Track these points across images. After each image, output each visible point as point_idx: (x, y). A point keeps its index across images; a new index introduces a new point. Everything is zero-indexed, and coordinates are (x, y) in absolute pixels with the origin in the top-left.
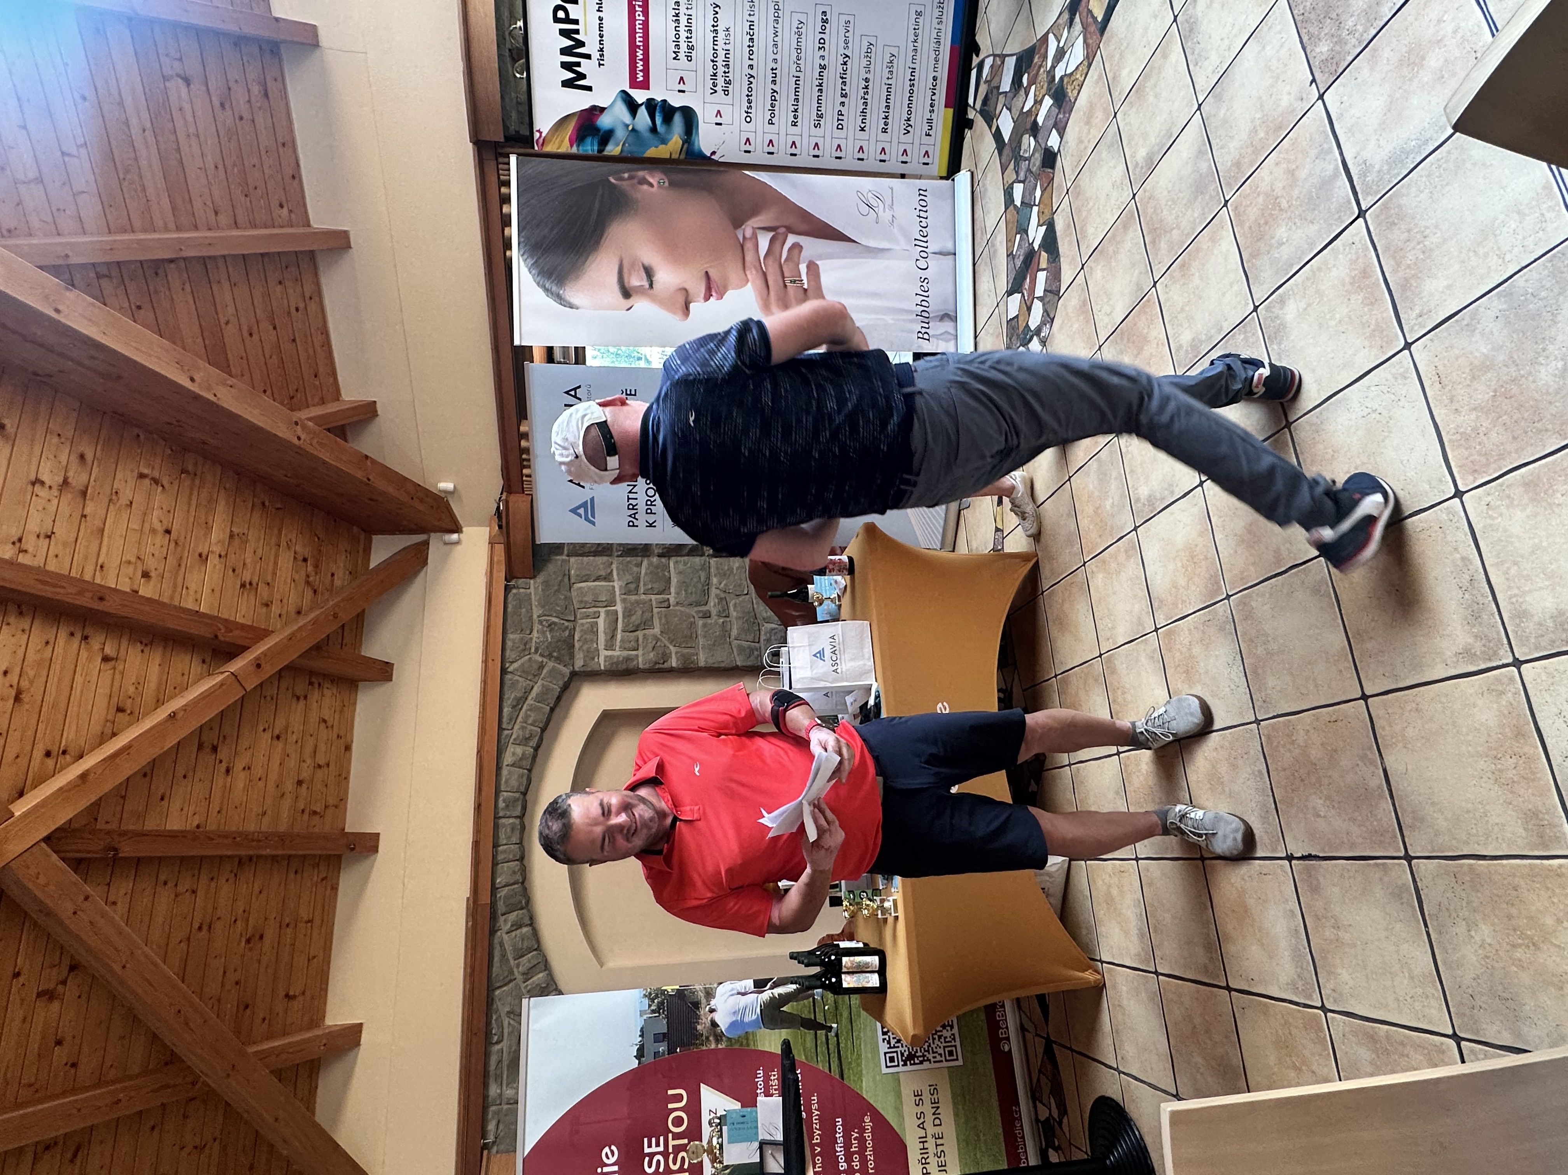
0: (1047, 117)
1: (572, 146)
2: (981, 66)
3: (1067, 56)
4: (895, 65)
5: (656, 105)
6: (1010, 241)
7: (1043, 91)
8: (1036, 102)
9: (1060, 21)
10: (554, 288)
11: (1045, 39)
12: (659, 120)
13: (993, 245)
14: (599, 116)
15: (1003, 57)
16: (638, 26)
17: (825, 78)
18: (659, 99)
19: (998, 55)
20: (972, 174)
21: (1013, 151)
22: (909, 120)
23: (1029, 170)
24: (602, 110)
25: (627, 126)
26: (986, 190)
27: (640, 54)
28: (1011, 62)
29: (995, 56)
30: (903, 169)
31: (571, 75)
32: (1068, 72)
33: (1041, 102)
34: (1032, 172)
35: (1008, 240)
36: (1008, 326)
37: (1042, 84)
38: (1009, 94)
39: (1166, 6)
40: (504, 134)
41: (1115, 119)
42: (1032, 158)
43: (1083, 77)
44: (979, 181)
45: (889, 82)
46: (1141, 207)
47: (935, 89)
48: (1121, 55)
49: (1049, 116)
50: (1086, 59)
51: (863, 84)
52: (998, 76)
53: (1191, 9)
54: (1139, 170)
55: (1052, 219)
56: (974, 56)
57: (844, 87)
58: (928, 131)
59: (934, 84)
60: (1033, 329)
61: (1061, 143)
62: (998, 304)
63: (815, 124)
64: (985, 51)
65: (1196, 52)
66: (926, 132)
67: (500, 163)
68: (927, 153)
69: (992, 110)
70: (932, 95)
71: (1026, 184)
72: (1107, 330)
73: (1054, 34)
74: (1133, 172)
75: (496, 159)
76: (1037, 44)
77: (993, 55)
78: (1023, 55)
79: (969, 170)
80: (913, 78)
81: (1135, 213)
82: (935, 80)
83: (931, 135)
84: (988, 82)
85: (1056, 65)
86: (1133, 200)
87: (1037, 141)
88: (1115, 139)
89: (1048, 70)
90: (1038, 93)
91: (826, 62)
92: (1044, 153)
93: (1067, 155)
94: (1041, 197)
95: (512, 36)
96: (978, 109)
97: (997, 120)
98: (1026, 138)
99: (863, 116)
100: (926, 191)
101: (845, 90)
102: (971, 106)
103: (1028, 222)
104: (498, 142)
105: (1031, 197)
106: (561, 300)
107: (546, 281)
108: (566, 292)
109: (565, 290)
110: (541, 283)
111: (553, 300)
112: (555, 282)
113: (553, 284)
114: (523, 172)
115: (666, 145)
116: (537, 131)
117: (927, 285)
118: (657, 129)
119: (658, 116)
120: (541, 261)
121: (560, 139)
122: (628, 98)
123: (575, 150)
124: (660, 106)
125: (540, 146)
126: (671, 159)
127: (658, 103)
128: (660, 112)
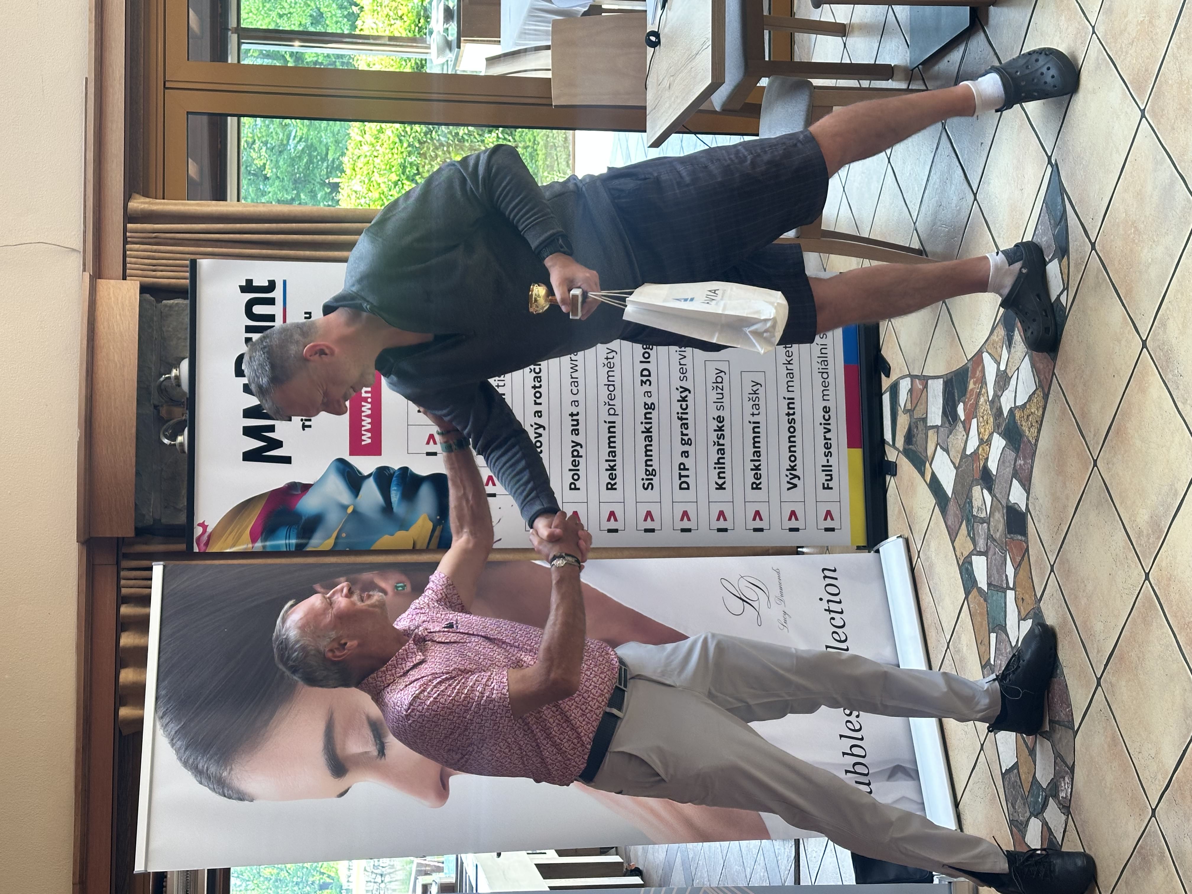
0: (1002, 461)
1: (254, 540)
2: (894, 389)
3: (1013, 382)
4: (761, 395)
6: (981, 644)
7: (990, 427)
8: (981, 441)
9: (994, 337)
10: (213, 769)
11: (978, 358)
12: (395, 496)
13: (958, 651)
14: (300, 497)
15: (925, 379)
17: (655, 421)
18: (396, 466)
19: (916, 377)
20: (907, 541)
21: (962, 509)
22: (793, 468)
23: (990, 537)
24: (306, 488)
25: (345, 507)
26: (931, 566)
27: (366, 409)
28: (936, 388)
29: (913, 377)
30: (792, 540)
31: (258, 444)
32: (1019, 403)
33: (989, 442)
34: (995, 540)
35: (979, 642)
36: (1006, 783)
37: (985, 417)
38: (942, 429)
39: (1129, 328)
40: (135, 523)
41: (1095, 468)
42: (991, 519)
43: (1041, 412)
44: (919, 552)
45: (756, 419)
46: (1161, 592)
47: (829, 424)
48: (1085, 385)
49: (1003, 462)
50: (1040, 389)
51: (715, 424)
52: (921, 404)
53: (1161, 333)
54: (1146, 539)
55: (1039, 608)
56: (883, 376)
57: (685, 432)
58: (826, 483)
59: (827, 417)
60: (1044, 786)
61: (1028, 499)
62: (982, 745)
63: (644, 484)
64: (898, 371)
65: (1181, 387)
66: (824, 484)
67: (124, 569)
68: (828, 513)
69: (920, 449)
70: (825, 433)
71: (989, 557)
72: (1157, 782)
73: (989, 354)
74: (1137, 541)
75: (118, 563)
76: (969, 365)
77: (910, 375)
78: (952, 378)
79: (900, 536)
80: (791, 411)
81: (1154, 602)
82: (826, 412)
83: (831, 488)
84: (909, 411)
85: (1000, 394)
86: (1147, 581)
87: (993, 496)
88: (1102, 496)
89: (990, 399)
90: (982, 430)
91: (654, 399)
92: (1007, 512)
93: (1041, 516)
94: (1015, 577)
95: (162, 389)
96: (901, 449)
97: (931, 465)
98: (976, 491)
99: (719, 468)
100: (835, 571)
101: (687, 435)
102: (889, 445)
103: (1003, 614)
104: (123, 538)
105: (1001, 576)
106: (223, 788)
107: (199, 758)
108: (233, 772)
109: (231, 769)
110: (191, 761)
111: (210, 788)
112: (216, 758)
113: (213, 761)
114: (172, 588)
115: (407, 530)
116: (199, 525)
117: (857, 719)
118: (392, 508)
119: (395, 490)
120: (192, 725)
121: (233, 533)
122: (348, 469)
123: (259, 545)
124: (396, 477)
125: (202, 545)
126: (414, 550)
127: (394, 473)
128: (397, 485)
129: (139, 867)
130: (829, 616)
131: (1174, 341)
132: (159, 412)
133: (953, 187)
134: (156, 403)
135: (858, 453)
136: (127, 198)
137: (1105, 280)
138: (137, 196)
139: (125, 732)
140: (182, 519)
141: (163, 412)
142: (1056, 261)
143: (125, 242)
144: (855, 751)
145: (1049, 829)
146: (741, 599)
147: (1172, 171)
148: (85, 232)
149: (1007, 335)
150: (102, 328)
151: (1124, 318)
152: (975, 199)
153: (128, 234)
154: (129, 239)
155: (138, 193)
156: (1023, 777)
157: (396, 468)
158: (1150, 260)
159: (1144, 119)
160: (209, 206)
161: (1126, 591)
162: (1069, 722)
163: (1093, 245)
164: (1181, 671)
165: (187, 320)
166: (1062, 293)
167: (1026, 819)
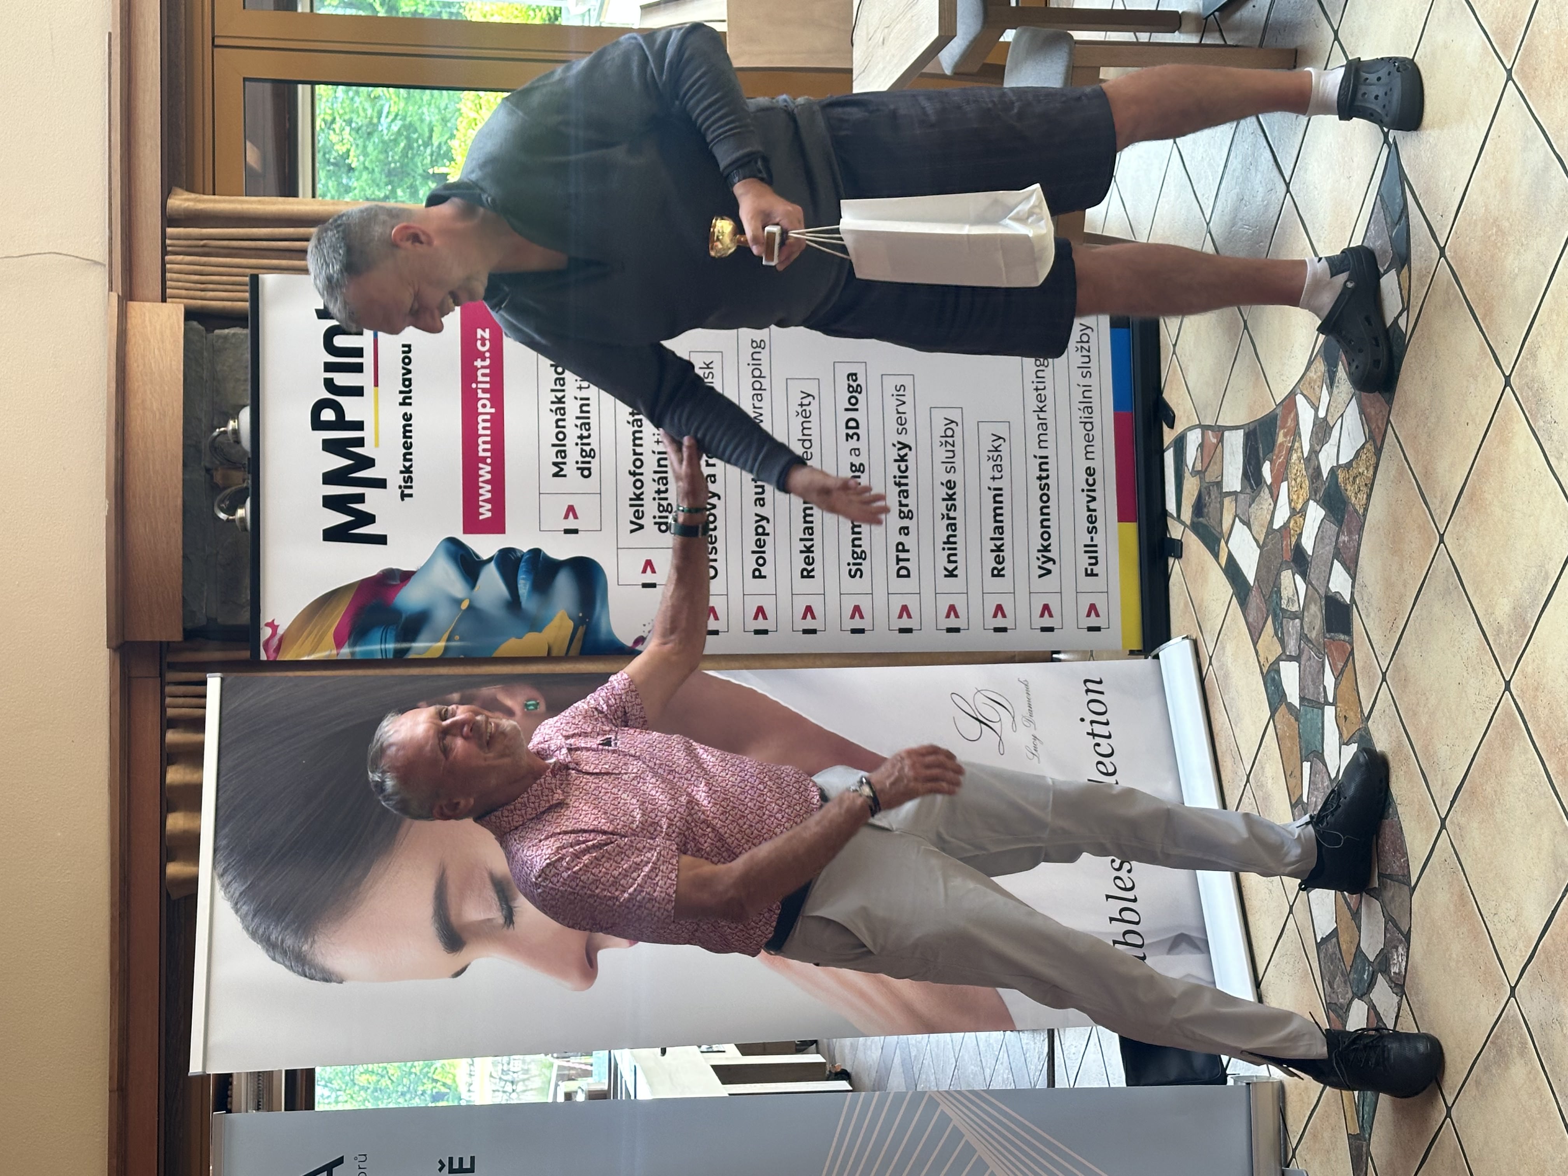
0: (1319, 538)
1: (339, 645)
2: (1180, 444)
3: (1335, 433)
4: (1005, 453)
5: (519, 560)
6: (1291, 776)
7: (1305, 492)
8: (1293, 512)
9: (1311, 374)
10: (289, 942)
11: (1289, 402)
12: (524, 586)
13: (1261, 786)
14: (398, 588)
15: (1220, 431)
16: (481, 425)
18: (524, 547)
19: (1209, 427)
20: (1195, 643)
21: (1267, 600)
22: (1046, 549)
23: (1303, 637)
24: (406, 576)
25: (459, 602)
26: (1226, 676)
27: (485, 472)
28: (1235, 442)
29: (1204, 428)
30: (1046, 642)
31: (344, 518)
32: (1342, 461)
33: (1303, 512)
34: (1310, 641)
35: (1288, 773)
36: (1322, 956)
37: (1299, 480)
38: (1242, 496)
39: (1487, 360)
40: (184, 623)
41: (1442, 545)
42: (1306, 614)
43: (1371, 472)
44: (1211, 658)
45: (997, 484)
46: (1525, 706)
47: (1094, 491)
48: (1429, 436)
49: (1322, 538)
50: (1371, 442)
51: (943, 492)
52: (1215, 463)
53: (1530, 367)
54: (1506, 637)
55: (1367, 729)
56: (1165, 427)
57: (904, 501)
58: (1089, 568)
59: (1091, 482)
60: (1371, 959)
61: (1353, 586)
62: (1291, 907)
63: (850, 570)
64: (1184, 419)
65: (1555, 437)
66: (1086, 569)
67: (169, 683)
68: (1093, 608)
69: (1213, 522)
70: (1089, 502)
71: (1303, 663)
72: (1518, 953)
73: (1305, 396)
74: (1495, 640)
75: (161, 675)
76: (1278, 411)
77: (1200, 426)
78: (1255, 429)
79: (1187, 637)
80: (1044, 474)
81: (1516, 718)
82: (1090, 475)
83: (1097, 575)
84: (1199, 472)
85: (1318, 448)
86: (1507, 692)
87: (1308, 583)
88: (1451, 580)
89: (1305, 455)
90: (1295, 497)
91: (863, 459)
92: (1326, 604)
93: (1370, 609)
94: (1336, 688)
95: (215, 447)
96: (1188, 522)
97: (1227, 543)
98: (1286, 576)
99: (949, 549)
100: (1100, 682)
101: (907, 505)
102: (1172, 517)
103: (1319, 737)
104: (168, 643)
105: (1318, 688)
106: (303, 965)
107: (272, 927)
108: (316, 946)
109: (314, 942)
110: (261, 931)
111: (286, 966)
112: (294, 927)
113: (289, 931)
114: (233, 706)
115: (540, 631)
116: (267, 625)
117: (1129, 875)
118: (520, 603)
119: (523, 579)
120: (262, 884)
121: (313, 636)
122: (461, 552)
123: (345, 652)
124: (525, 561)
125: (271, 651)
126: (549, 658)
127: (522, 556)
128: (527, 572)
129: (195, 1067)
130: (1092, 741)
131: (1547, 377)
132: (212, 476)
133: (1259, 176)
134: (208, 465)
135: (1131, 529)
136: (166, 193)
137: (1457, 296)
138: (179, 190)
139: (175, 896)
140: (245, 617)
141: (218, 477)
142: (1393, 272)
143: (164, 252)
144: (1127, 915)
145: (1377, 1014)
146: (977, 719)
147: (1547, 152)
148: (111, 238)
149: (1329, 371)
150: (135, 366)
151: (1482, 347)
152: (1288, 191)
153: (168, 242)
154: (169, 249)
155: (181, 187)
156: (1344, 947)
157: (525, 550)
158: (1516, 270)
159: (1510, 82)
160: (274, 204)
161: (1480, 706)
162: (1404, 876)
163: (1442, 250)
164: (1551, 808)
165: (248, 356)
166: (1400, 314)
167: (1347, 1001)
